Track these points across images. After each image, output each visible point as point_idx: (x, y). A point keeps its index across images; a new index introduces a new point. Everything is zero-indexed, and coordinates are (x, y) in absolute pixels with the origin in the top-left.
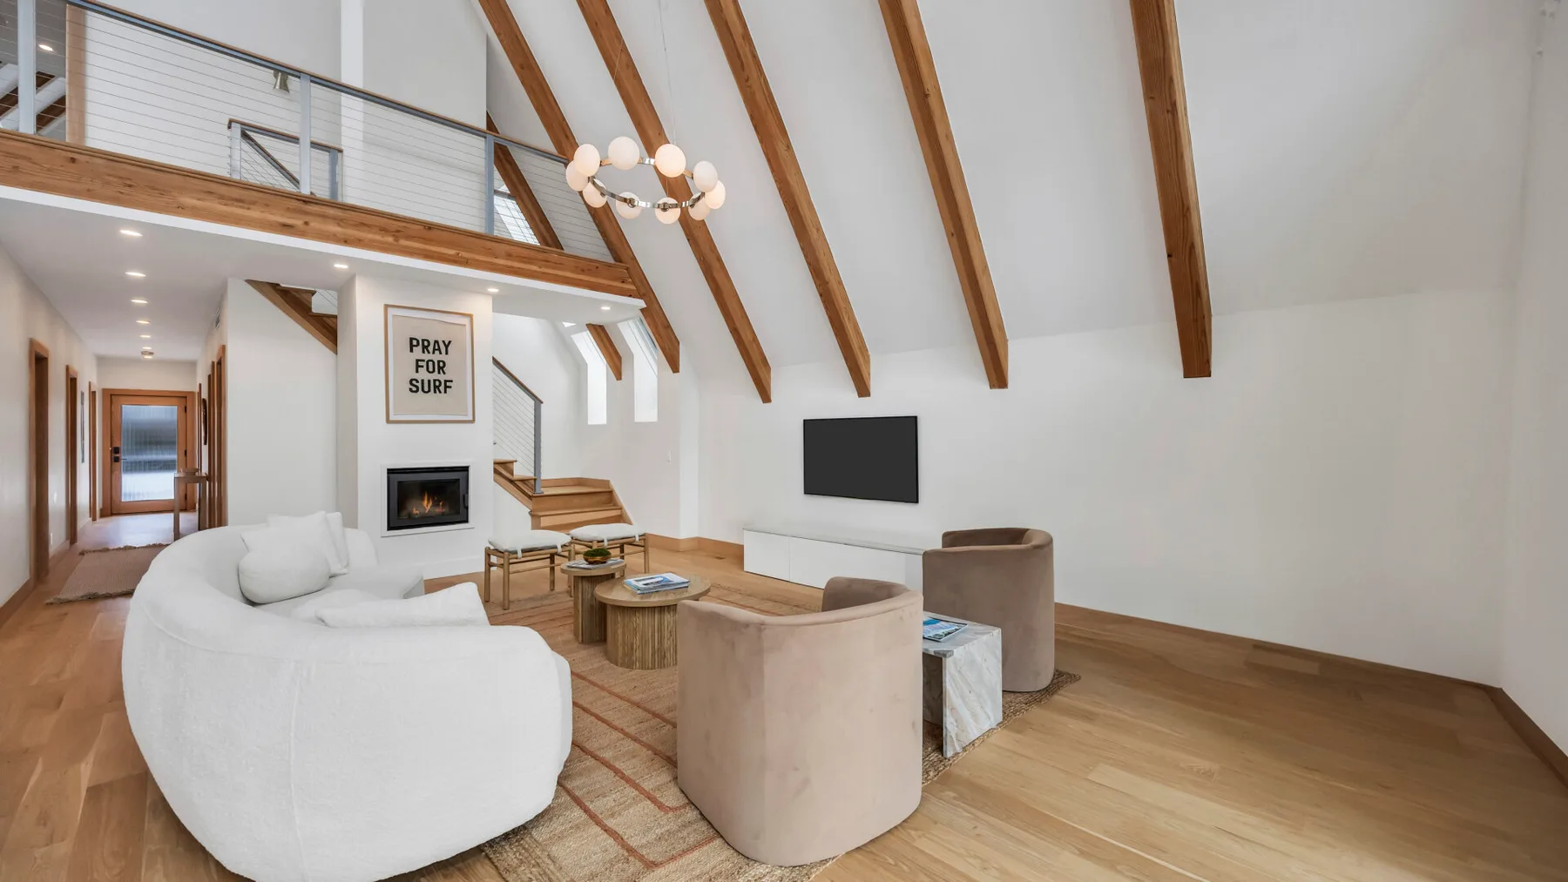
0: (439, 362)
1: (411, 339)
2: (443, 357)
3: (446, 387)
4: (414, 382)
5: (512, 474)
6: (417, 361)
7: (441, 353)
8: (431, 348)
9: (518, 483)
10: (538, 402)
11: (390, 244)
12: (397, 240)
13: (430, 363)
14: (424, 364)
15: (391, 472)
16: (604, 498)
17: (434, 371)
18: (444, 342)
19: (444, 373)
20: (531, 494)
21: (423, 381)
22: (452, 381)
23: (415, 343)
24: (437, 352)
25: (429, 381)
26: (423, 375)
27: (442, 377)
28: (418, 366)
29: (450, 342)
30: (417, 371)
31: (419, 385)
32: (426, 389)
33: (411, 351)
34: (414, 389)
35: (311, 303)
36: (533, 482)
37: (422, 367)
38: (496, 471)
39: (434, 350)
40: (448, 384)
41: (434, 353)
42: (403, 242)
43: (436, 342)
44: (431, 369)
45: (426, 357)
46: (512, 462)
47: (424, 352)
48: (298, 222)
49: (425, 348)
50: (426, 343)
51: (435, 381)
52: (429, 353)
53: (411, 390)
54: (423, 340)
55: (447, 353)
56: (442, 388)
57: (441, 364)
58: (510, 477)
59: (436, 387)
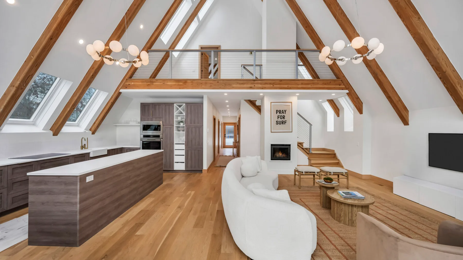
0: (283, 116)
1: (277, 110)
2: (284, 114)
3: (285, 123)
4: (277, 122)
5: (303, 146)
6: (278, 116)
8: (281, 113)
9: (304, 149)
10: (311, 125)
11: (271, 87)
12: (273, 86)
13: (281, 116)
14: (280, 117)
15: (272, 145)
16: (333, 156)
17: (282, 118)
20: (308, 153)
21: (279, 121)
22: (286, 121)
23: (277, 111)
24: (283, 113)
25: (281, 121)
26: (279, 120)
27: (284, 120)
28: (278, 117)
29: (286, 110)
30: (278, 119)
31: (278, 122)
32: (280, 123)
33: (277, 114)
34: (277, 123)
35: (256, 103)
36: (309, 149)
37: (279, 117)
38: (298, 145)
39: (282, 113)
40: (286, 122)
42: (275, 86)
43: (283, 110)
44: (281, 118)
45: (280, 115)
46: (303, 143)
47: (280, 114)
48: (253, 86)
49: (280, 112)
51: (282, 121)
53: (276, 124)
54: (279, 110)
55: (285, 113)
56: (284, 123)
57: (284, 117)
58: (302, 147)
59: (282, 123)
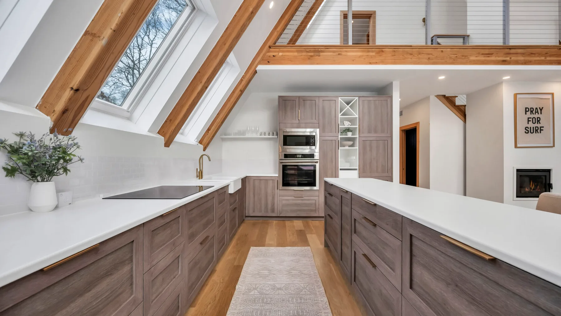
0: (538, 118)
1: (526, 108)
2: (539, 116)
3: (541, 130)
4: (527, 129)
6: (528, 118)
7: (538, 114)
8: (534, 112)
11: (542, 61)
13: (534, 119)
14: (531, 119)
15: (518, 171)
17: (535, 123)
18: (540, 108)
19: (540, 123)
21: (530, 128)
22: (543, 127)
23: (527, 110)
24: (537, 113)
25: (533, 128)
26: (531, 125)
27: (539, 125)
28: (528, 121)
29: (542, 108)
30: (528, 123)
31: (529, 130)
32: (532, 132)
33: (526, 114)
34: (527, 132)
35: (455, 101)
37: (530, 121)
39: (536, 112)
40: (542, 128)
41: (535, 114)
42: (548, 58)
43: (536, 108)
44: (534, 122)
45: (532, 116)
47: (531, 114)
48: (508, 59)
49: (532, 112)
50: (532, 110)
51: (536, 127)
52: (533, 114)
53: (525, 132)
54: (531, 108)
55: (541, 113)
56: (539, 131)
57: (539, 119)
59: (536, 130)
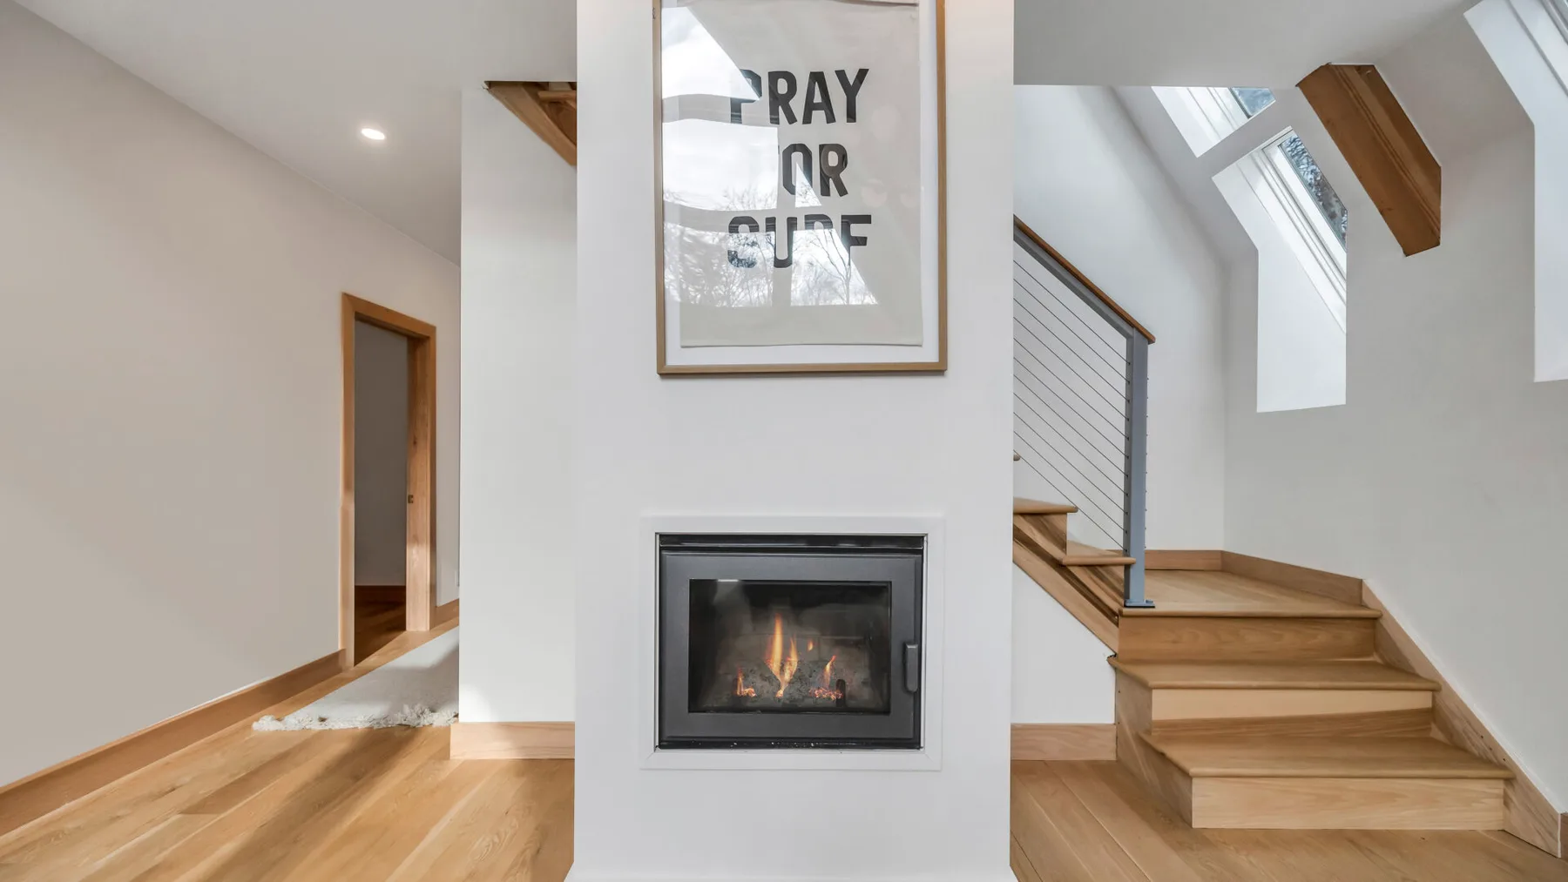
0: (823, 148)
2: (840, 132)
3: (848, 240)
4: (744, 231)
5: (1063, 545)
7: (831, 118)
8: (798, 104)
9: (1076, 571)
13: (797, 157)
15: (669, 545)
17: (808, 185)
18: (841, 75)
19: (842, 191)
20: (1115, 609)
21: (771, 223)
22: (866, 219)
23: (746, 88)
24: (819, 116)
25: (792, 223)
26: (773, 202)
27: (834, 207)
29: (862, 74)
31: (761, 239)
32: (783, 253)
33: (737, 120)
34: (745, 254)
36: (1120, 572)
39: (810, 107)
40: (855, 229)
41: (807, 119)
43: (817, 78)
44: (798, 181)
45: (784, 135)
46: (1063, 513)
47: (775, 120)
49: (780, 104)
50: (782, 86)
51: (810, 220)
52: (791, 119)
53: (734, 258)
54: (774, 77)
55: (851, 116)
56: (834, 246)
57: (833, 159)
58: (1053, 550)
59: (814, 244)
